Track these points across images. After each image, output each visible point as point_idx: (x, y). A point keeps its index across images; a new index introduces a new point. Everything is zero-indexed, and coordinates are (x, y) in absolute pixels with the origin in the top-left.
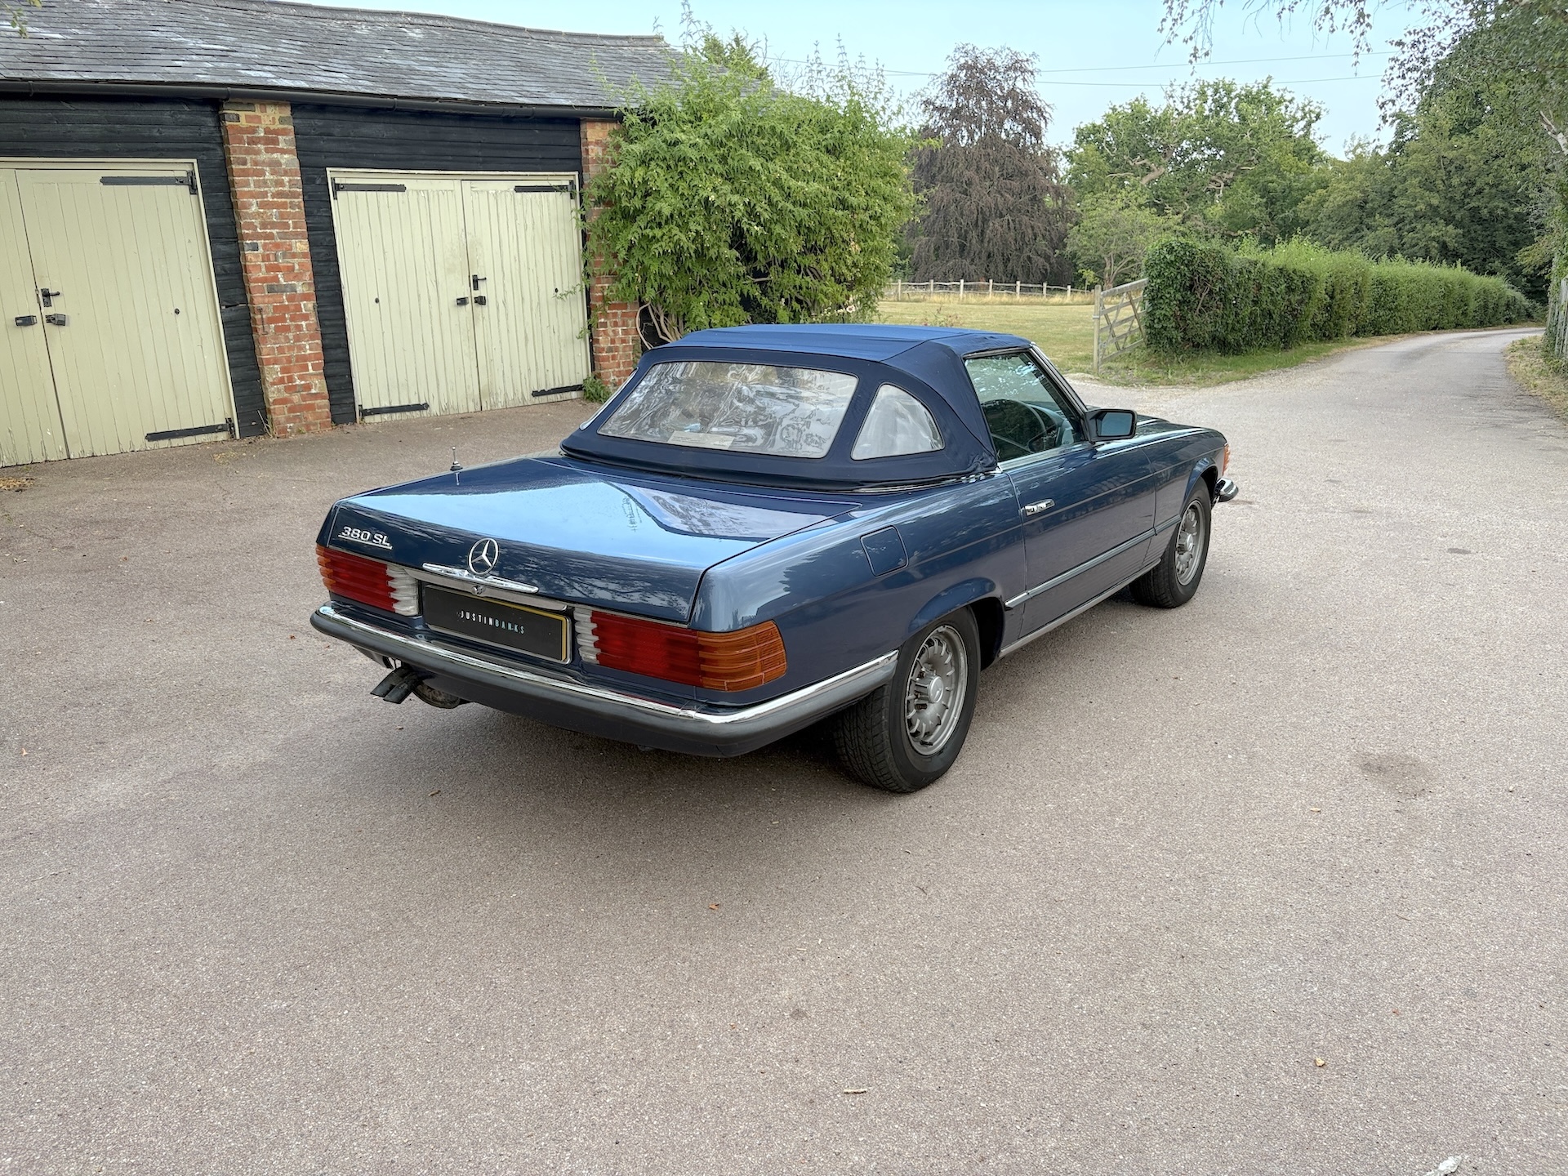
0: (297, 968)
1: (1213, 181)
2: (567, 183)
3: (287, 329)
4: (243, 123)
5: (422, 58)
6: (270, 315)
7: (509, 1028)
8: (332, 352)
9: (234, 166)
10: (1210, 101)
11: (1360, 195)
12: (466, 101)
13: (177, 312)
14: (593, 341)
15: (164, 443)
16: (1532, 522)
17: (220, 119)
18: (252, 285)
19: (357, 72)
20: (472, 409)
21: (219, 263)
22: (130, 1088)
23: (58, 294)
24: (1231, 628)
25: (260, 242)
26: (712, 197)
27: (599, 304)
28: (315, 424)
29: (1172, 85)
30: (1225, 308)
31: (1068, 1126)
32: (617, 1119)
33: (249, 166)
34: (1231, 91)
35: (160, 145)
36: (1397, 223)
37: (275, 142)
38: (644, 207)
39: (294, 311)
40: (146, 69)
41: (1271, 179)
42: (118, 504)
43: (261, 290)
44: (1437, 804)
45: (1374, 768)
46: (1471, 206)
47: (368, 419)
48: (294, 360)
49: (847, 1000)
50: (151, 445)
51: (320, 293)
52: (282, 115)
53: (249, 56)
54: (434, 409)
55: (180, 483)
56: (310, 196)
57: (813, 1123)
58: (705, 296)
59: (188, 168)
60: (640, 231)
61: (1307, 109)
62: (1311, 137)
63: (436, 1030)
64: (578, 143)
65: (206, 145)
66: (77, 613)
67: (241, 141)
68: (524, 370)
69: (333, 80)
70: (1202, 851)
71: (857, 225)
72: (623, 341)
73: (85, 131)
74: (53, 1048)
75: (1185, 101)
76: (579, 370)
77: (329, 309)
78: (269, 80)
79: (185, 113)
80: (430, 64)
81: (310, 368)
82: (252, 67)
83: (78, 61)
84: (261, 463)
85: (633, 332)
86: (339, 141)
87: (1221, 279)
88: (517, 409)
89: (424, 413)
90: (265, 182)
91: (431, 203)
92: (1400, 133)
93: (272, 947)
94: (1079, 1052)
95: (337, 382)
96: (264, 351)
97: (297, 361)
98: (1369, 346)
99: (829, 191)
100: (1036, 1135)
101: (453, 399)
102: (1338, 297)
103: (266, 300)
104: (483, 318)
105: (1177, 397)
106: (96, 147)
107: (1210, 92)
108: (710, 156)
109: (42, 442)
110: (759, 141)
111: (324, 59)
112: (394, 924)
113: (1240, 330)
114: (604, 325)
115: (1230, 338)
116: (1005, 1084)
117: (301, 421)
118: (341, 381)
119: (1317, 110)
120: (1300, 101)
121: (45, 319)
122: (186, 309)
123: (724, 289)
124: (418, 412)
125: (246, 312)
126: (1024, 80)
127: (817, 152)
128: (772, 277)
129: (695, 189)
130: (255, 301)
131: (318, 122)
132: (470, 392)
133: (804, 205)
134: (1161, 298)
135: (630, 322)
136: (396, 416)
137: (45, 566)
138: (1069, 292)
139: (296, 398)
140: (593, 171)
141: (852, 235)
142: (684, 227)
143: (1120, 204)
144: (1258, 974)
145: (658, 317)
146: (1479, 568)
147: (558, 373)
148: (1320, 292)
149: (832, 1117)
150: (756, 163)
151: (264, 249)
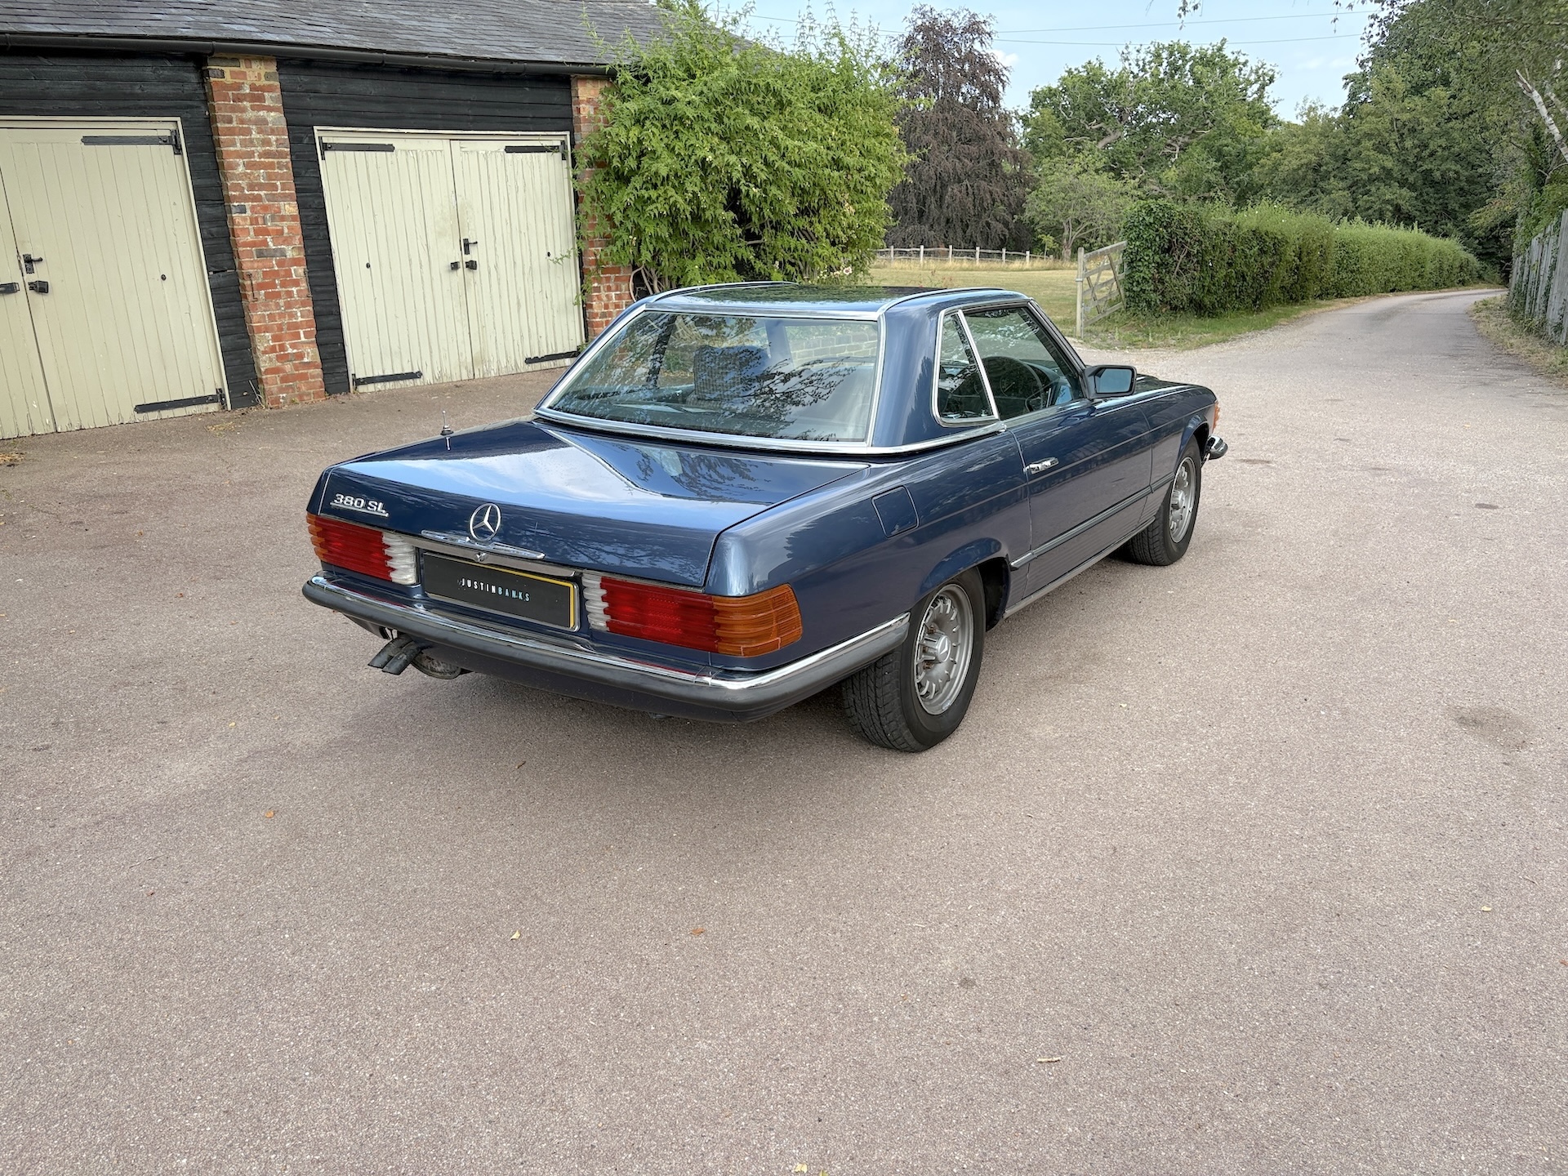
0: (436, 949)
1: (1169, 145)
2: (558, 143)
3: (278, 295)
4: (228, 79)
5: (402, 12)
6: (260, 281)
7: (673, 1006)
8: (324, 319)
9: (219, 125)
10: (1165, 64)
11: (1314, 158)
12: (456, 57)
13: (163, 278)
14: (586, 307)
15: (153, 415)
16: (1547, 477)
17: (203, 75)
18: (240, 249)
19: (340, 26)
20: (465, 377)
21: (206, 226)
22: (294, 1080)
23: (41, 260)
24: (1285, 586)
25: (248, 205)
26: (710, 158)
27: (592, 268)
28: (309, 394)
29: (1127, 47)
30: (1202, 271)
31: (1275, 1090)
32: (812, 1097)
33: (234, 124)
34: (1186, 54)
35: (142, 103)
36: (1351, 187)
37: (261, 99)
38: (639, 168)
39: (284, 276)
40: (126, 23)
41: (1226, 142)
42: (119, 477)
43: (250, 254)
44: (1541, 755)
45: (1470, 721)
46: (1424, 168)
47: (361, 388)
48: (285, 327)
49: (1012, 968)
50: (140, 417)
51: (310, 258)
52: (268, 71)
53: (228, 9)
54: (428, 377)
55: (177, 455)
56: (297, 156)
57: (1016, 1095)
58: (701, 259)
59: (172, 127)
60: (635, 192)
61: (1260, 72)
62: (1265, 100)
63: (598, 1010)
64: (569, 101)
65: (189, 103)
66: (103, 590)
67: (226, 98)
68: (517, 337)
69: (319, 34)
70: (1324, 808)
71: (852, 186)
72: (617, 306)
73: (64, 87)
74: (200, 1042)
75: (1141, 63)
76: (572, 336)
77: (319, 274)
78: (254, 34)
79: (167, 70)
80: (412, 18)
81: (302, 336)
82: (233, 20)
83: (53, 13)
84: (259, 435)
85: (627, 296)
86: (326, 98)
87: (1199, 241)
88: (512, 377)
89: (418, 382)
90: (251, 141)
91: (420, 161)
92: (1353, 96)
93: (405, 929)
94: (1263, 1014)
95: (329, 350)
96: (255, 319)
97: (288, 329)
98: (1334, 308)
99: (824, 151)
100: (1246, 1099)
101: (446, 365)
102: (1305, 259)
103: (256, 265)
104: (475, 283)
105: (1163, 359)
106: (74, 105)
107: (1165, 55)
108: (706, 115)
109: (28, 415)
110: (754, 99)
111: (303, 13)
112: (524, 902)
113: (1216, 293)
114: (598, 289)
115: (1207, 301)
116: (1199, 1049)
117: (293, 391)
118: (333, 349)
119: (1271, 73)
120: (1253, 64)
121: (28, 286)
122: (173, 275)
123: (718, 253)
124: (411, 381)
125: (234, 278)
126: (982, 42)
127: (811, 111)
128: (766, 239)
129: (691, 149)
130: (244, 266)
131: (304, 79)
132: (462, 359)
133: (799, 166)
134: (1140, 260)
135: (624, 287)
136: (390, 385)
137: (57, 542)
138: (1028, 257)
139: (288, 367)
140: (585, 129)
141: (847, 196)
142: (680, 188)
143: (1078, 168)
144: (1418, 930)
145: (651, 281)
146: (1511, 522)
147: (551, 340)
148: (1290, 254)
149: (1032, 1087)
150: (754, 122)
151: (252, 212)
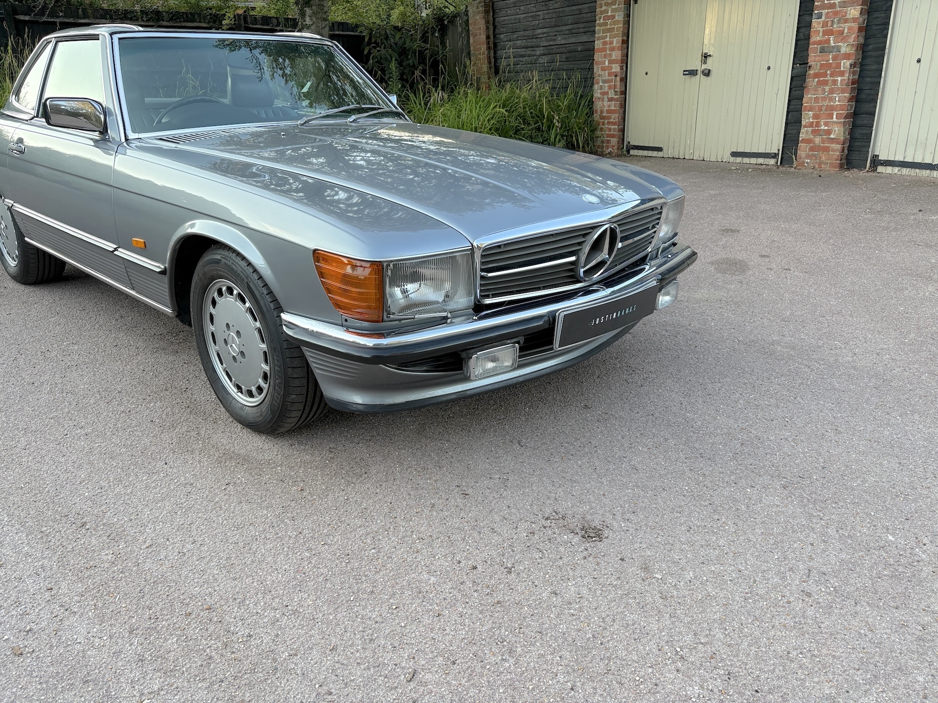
3: (826, 83)
6: (817, 71)
13: (769, 68)
15: (739, 160)
18: (811, 46)
23: (710, 56)
25: (825, 12)
28: (827, 164)
39: (834, 68)
43: (815, 51)
47: (880, 169)
48: (824, 109)
50: (732, 159)
81: (835, 117)
89: (933, 173)
95: (862, 132)
96: (805, 100)
97: (826, 110)
103: (817, 59)
109: (685, 147)
117: (816, 159)
118: (866, 132)
121: (702, 72)
122: (774, 66)
124: (928, 171)
130: (811, 59)
136: (905, 171)
139: (817, 140)
151: (827, 17)
